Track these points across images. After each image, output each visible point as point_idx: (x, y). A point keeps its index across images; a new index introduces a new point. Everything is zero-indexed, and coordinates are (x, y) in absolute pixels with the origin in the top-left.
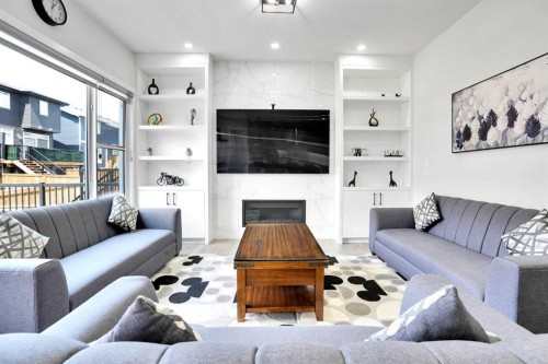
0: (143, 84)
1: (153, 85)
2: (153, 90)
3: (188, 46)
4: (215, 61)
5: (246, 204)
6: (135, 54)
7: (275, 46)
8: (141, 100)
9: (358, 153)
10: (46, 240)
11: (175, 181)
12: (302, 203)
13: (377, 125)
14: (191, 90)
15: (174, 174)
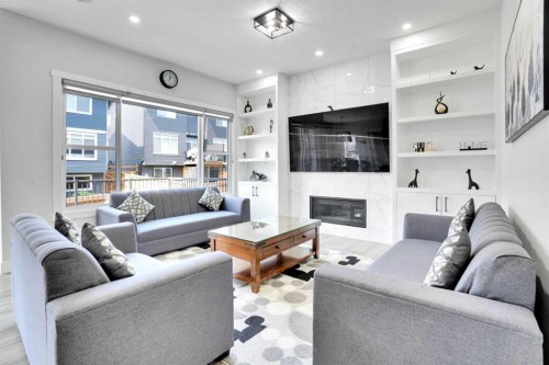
0: (242, 105)
1: (248, 106)
2: (248, 109)
3: (259, 72)
4: (286, 77)
5: (313, 200)
6: (235, 86)
7: (319, 53)
8: (240, 118)
9: (421, 148)
10: (152, 207)
11: (262, 177)
12: (362, 203)
13: (446, 111)
14: (270, 105)
15: (260, 173)
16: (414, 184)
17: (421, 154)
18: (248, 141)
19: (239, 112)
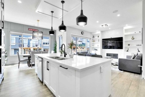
0: (92, 36)
3: (97, 31)
4: (102, 32)
5: (107, 54)
6: (91, 33)
7: (110, 28)
9: (129, 45)
11: (96, 50)
12: (117, 54)
13: (134, 39)
14: (98, 37)
16: (128, 51)
17: (129, 46)
18: (93, 43)
19: (92, 38)
